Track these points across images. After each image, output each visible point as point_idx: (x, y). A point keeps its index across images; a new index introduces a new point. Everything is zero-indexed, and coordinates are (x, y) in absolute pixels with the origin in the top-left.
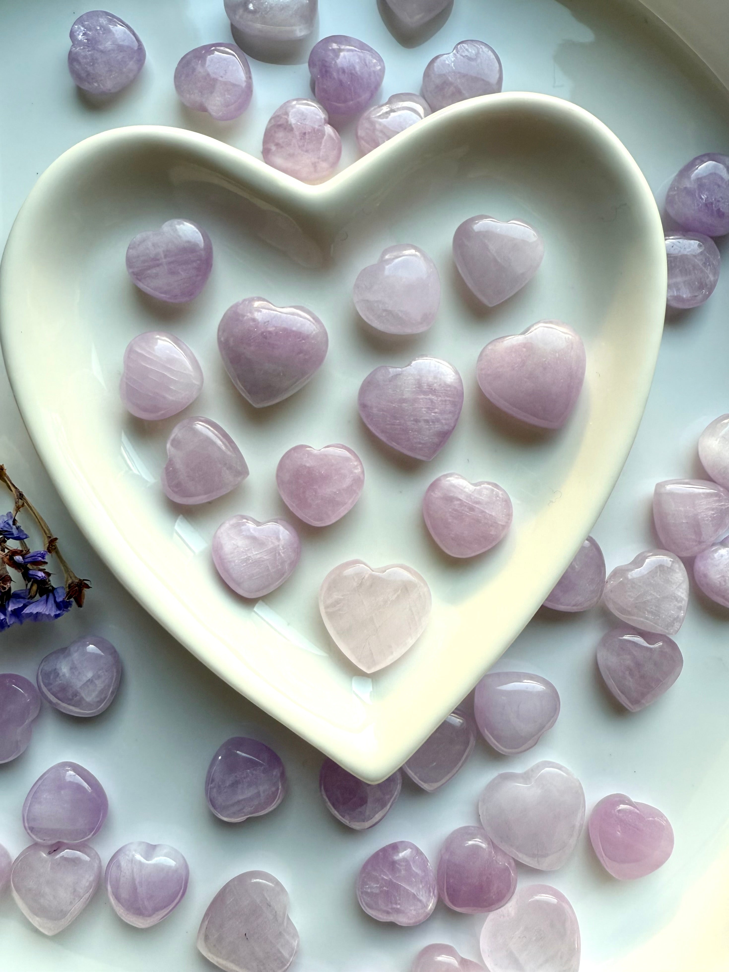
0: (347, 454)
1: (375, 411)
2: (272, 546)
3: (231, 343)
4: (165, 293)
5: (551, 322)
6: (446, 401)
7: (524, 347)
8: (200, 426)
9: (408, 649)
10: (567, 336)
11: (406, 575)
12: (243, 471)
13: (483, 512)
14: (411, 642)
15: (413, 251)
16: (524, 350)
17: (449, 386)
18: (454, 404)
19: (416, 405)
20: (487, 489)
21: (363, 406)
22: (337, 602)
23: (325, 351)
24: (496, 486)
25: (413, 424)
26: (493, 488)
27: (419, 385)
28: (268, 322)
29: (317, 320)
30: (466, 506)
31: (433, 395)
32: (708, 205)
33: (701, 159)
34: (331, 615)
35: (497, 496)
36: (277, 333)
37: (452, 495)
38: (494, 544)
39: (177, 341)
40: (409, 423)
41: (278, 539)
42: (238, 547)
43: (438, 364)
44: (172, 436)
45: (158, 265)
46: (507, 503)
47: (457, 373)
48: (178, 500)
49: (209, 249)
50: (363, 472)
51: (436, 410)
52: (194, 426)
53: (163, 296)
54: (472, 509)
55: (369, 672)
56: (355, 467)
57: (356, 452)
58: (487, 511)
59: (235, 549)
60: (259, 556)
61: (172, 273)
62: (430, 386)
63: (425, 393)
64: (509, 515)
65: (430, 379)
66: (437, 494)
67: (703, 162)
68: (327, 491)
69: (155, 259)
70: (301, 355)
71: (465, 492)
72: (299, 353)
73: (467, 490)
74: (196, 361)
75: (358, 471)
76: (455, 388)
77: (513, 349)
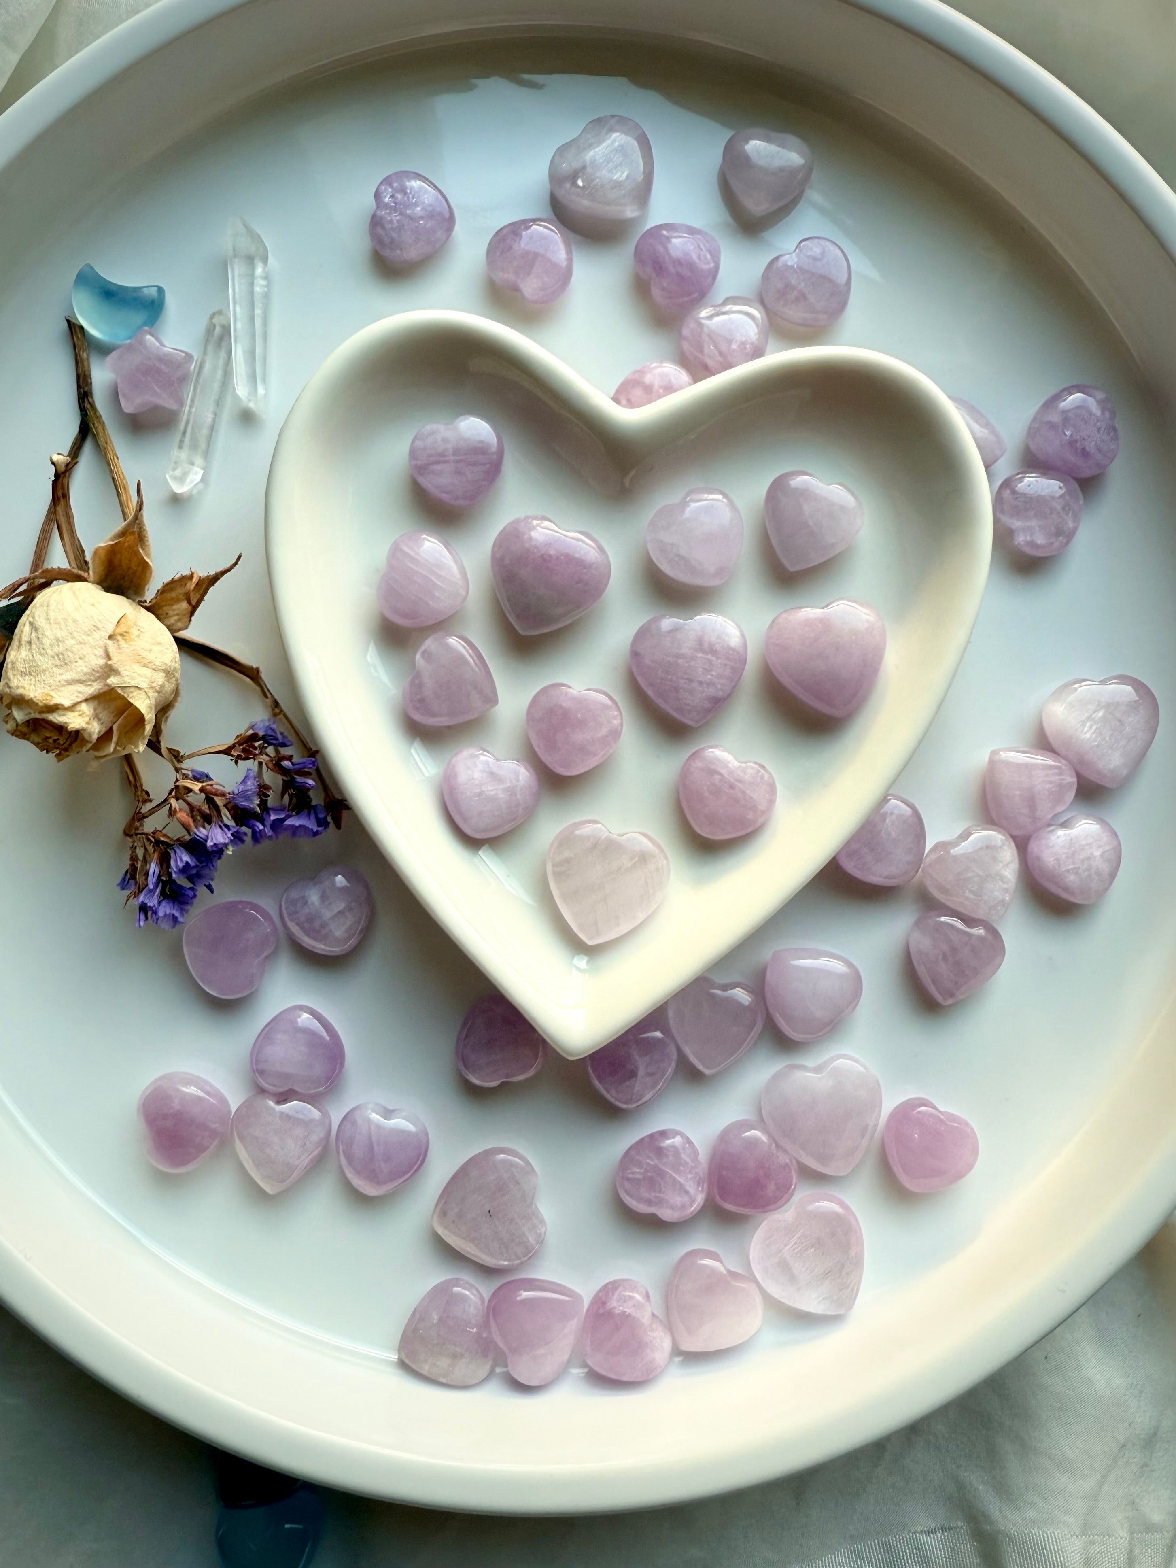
0: (609, 702)
1: (647, 661)
2: (509, 785)
3: (507, 561)
4: (447, 492)
5: (855, 602)
6: (725, 665)
7: (820, 623)
8: (453, 641)
9: (636, 924)
10: (867, 617)
11: (647, 844)
12: (492, 699)
13: (743, 792)
14: (641, 917)
15: (720, 497)
16: (820, 625)
17: (733, 649)
18: (733, 669)
19: (693, 663)
20: (752, 768)
21: (635, 654)
22: (567, 861)
23: (606, 585)
24: (763, 767)
25: (685, 683)
26: (759, 769)
27: (700, 642)
28: (550, 544)
29: (601, 549)
30: (726, 782)
31: (713, 655)
32: (1072, 443)
33: (1070, 390)
34: (557, 875)
35: (762, 777)
36: (558, 558)
37: (713, 767)
38: (749, 830)
39: (447, 545)
40: (682, 681)
41: (518, 780)
42: (473, 778)
43: (724, 623)
44: (423, 648)
45: (446, 462)
46: (772, 788)
47: (743, 636)
48: (417, 717)
49: (500, 453)
50: (622, 724)
51: (714, 673)
52: (446, 641)
53: (444, 497)
54: (732, 787)
55: (590, 943)
56: (614, 718)
57: (619, 704)
58: (748, 792)
59: (469, 780)
60: (492, 793)
61: (459, 473)
62: (711, 645)
63: (704, 652)
64: (772, 802)
65: (713, 639)
66: (699, 764)
67: (1071, 394)
68: (578, 737)
69: (442, 455)
70: (580, 585)
71: (727, 767)
72: (578, 582)
73: (730, 765)
74: (466, 574)
75: (616, 722)
76: (738, 653)
77: (808, 623)
